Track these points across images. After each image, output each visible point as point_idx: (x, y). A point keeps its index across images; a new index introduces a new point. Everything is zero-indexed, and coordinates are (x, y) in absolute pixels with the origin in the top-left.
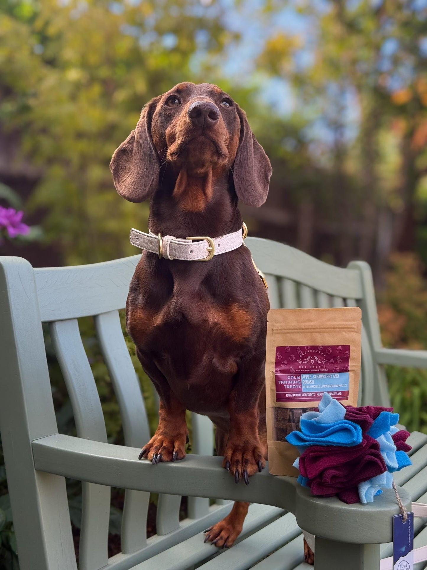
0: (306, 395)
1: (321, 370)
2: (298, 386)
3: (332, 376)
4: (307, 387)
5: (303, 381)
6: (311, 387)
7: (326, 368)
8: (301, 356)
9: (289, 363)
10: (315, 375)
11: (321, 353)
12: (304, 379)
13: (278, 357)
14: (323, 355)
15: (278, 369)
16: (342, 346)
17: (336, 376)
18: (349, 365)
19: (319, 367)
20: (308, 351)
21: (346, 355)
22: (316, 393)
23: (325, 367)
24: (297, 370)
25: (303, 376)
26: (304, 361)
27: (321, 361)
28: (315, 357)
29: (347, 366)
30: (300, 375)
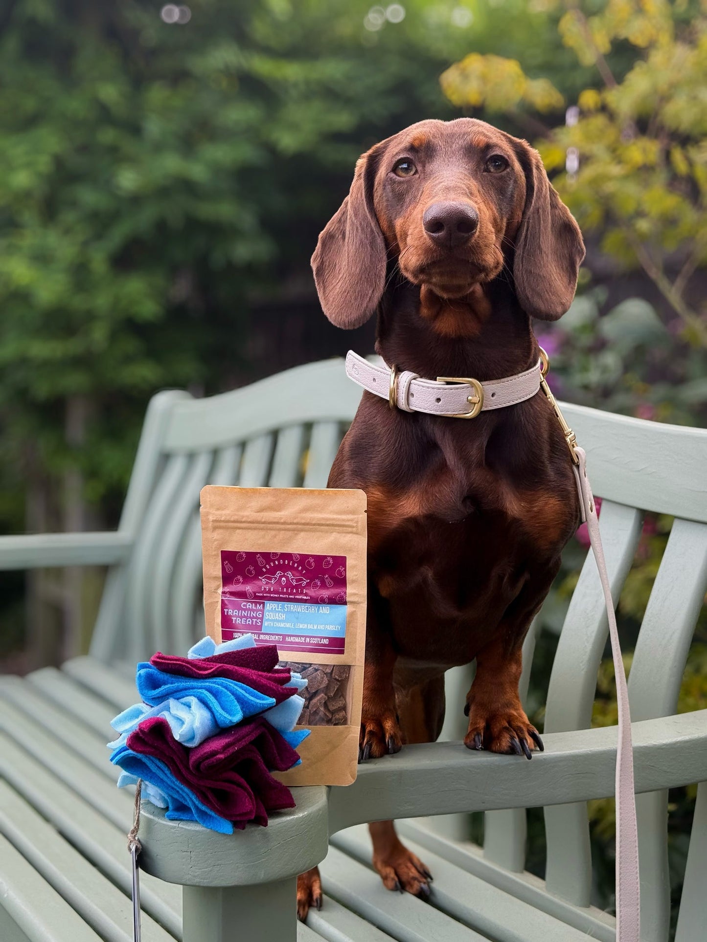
0: (267, 638)
1: (297, 597)
2: (256, 622)
3: (318, 610)
4: (272, 624)
5: (266, 613)
6: (278, 625)
7: (306, 595)
8: (264, 570)
9: (247, 580)
10: (289, 605)
11: (298, 567)
12: (269, 611)
13: (227, 569)
14: (302, 570)
15: (227, 589)
16: (334, 558)
17: (325, 609)
18: (345, 593)
19: (295, 591)
20: (277, 563)
21: (340, 573)
22: (284, 636)
23: (304, 592)
24: (259, 593)
25: (268, 604)
26: (270, 579)
27: (297, 581)
28: (288, 574)
29: (342, 594)
30: (263, 603)
